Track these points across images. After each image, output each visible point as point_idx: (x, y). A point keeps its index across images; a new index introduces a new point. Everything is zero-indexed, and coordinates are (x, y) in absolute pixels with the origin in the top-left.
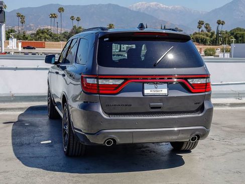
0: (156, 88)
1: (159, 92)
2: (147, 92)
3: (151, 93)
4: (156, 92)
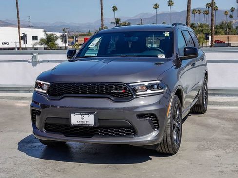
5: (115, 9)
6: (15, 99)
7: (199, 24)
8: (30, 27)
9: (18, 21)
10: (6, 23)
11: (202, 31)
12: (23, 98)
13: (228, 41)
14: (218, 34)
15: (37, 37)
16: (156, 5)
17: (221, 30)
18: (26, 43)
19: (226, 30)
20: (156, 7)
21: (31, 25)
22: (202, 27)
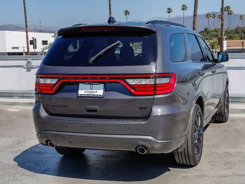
0: (91, 89)
1: (94, 94)
2: (81, 92)
3: (86, 94)
4: (90, 94)
5: (127, 13)
6: (9, 105)
7: (213, 28)
8: (40, 31)
9: (26, 25)
10: (18, 27)
11: (217, 36)
12: (16, 104)
13: (243, 46)
14: (233, 39)
15: (47, 41)
16: (169, 9)
17: (236, 35)
18: (35, 47)
19: (242, 35)
20: (169, 11)
21: (43, 29)
22: (217, 32)
